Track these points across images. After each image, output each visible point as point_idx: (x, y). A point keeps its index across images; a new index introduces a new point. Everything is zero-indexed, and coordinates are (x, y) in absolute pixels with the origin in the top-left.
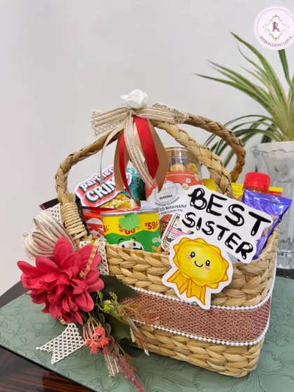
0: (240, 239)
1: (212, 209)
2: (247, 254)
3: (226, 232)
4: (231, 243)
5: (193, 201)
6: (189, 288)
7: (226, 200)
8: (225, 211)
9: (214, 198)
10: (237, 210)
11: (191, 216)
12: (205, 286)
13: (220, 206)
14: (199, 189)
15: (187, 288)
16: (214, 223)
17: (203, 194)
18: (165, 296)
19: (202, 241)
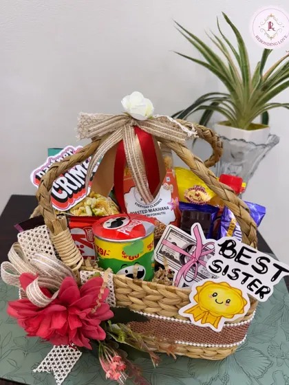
0: (261, 283)
1: (240, 259)
2: (265, 295)
3: (250, 278)
4: (253, 287)
5: (223, 250)
6: (205, 317)
7: (255, 252)
8: (252, 262)
9: (245, 250)
10: (264, 261)
11: (218, 263)
12: (221, 317)
13: (249, 257)
14: (231, 241)
15: (203, 317)
16: (240, 270)
17: (234, 245)
18: (176, 320)
19: (225, 284)
